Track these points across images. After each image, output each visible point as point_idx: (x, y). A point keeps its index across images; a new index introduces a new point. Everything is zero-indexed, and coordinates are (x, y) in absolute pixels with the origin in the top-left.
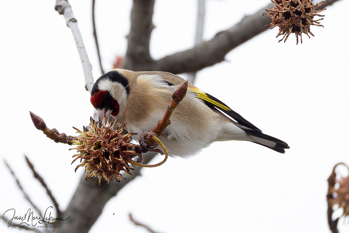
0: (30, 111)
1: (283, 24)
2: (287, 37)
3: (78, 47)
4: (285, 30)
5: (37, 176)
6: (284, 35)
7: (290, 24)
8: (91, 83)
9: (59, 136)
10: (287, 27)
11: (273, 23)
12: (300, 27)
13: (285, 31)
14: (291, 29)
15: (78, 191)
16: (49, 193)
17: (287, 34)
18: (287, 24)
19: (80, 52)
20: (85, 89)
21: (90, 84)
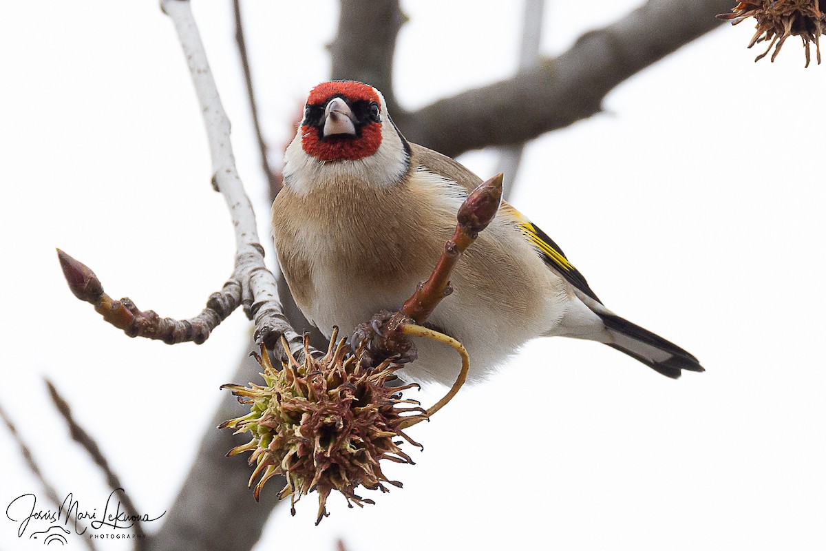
0: (58, 250)
1: (767, 12)
2: (779, 46)
3: (191, 70)
4: (772, 27)
5: (78, 435)
6: (771, 41)
7: (785, 10)
8: (228, 171)
9: (140, 319)
10: (779, 18)
11: (739, 9)
12: (814, 19)
13: (773, 31)
14: (790, 25)
15: (194, 478)
16: (114, 483)
17: (778, 39)
18: (778, 10)
19: (196, 83)
20: (210, 187)
21: (224, 172)
